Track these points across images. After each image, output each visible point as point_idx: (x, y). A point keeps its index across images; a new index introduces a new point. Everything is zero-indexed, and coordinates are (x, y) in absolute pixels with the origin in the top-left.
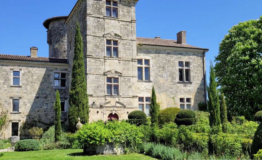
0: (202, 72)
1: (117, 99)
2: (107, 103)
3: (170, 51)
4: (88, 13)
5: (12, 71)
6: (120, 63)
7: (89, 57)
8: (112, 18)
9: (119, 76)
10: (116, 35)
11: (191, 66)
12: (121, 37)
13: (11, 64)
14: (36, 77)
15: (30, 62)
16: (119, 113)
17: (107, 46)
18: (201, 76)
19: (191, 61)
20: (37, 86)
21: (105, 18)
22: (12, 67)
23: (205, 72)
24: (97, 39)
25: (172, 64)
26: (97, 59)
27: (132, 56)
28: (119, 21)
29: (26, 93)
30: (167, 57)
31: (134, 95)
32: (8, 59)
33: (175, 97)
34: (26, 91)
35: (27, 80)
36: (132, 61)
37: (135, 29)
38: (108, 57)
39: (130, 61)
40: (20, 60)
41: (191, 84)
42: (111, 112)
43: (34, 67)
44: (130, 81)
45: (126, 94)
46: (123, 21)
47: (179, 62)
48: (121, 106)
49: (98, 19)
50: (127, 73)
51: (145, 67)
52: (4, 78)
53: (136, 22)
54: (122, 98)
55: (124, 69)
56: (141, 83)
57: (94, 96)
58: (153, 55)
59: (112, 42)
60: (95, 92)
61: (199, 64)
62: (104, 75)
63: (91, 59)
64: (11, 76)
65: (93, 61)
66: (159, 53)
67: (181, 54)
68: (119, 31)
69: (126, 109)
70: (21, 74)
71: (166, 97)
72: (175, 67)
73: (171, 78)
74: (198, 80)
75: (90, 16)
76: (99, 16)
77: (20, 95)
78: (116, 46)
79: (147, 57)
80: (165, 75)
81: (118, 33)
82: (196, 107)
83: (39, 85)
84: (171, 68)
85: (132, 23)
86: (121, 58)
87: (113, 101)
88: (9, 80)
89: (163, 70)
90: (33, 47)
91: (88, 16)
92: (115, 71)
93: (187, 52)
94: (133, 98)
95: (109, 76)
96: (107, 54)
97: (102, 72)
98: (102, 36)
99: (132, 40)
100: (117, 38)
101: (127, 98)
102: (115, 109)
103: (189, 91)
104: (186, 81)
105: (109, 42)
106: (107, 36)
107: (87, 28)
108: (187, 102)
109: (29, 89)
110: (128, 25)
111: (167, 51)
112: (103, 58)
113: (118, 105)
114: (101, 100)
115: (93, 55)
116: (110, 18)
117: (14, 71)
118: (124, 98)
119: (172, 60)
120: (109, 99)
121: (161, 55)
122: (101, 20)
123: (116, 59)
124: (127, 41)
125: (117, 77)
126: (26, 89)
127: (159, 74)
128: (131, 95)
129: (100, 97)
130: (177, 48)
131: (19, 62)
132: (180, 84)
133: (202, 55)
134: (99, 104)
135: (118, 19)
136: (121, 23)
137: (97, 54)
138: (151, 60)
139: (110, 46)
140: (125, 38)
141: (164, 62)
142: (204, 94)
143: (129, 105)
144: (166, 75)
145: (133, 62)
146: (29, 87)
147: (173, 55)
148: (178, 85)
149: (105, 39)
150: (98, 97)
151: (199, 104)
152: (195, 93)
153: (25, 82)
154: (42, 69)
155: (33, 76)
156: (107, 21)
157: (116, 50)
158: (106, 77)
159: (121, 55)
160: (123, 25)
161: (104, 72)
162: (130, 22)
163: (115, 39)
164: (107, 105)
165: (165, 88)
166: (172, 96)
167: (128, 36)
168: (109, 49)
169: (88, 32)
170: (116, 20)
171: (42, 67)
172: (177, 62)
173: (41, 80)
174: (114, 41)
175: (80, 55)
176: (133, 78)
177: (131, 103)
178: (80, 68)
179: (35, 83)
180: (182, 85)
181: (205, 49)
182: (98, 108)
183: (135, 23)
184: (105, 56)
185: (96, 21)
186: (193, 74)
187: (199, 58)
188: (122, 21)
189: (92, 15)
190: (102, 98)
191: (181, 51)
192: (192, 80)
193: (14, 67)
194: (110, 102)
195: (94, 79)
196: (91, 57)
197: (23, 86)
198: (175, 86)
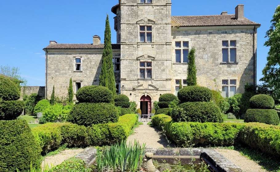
0: (252, 50)
1: (150, 83)
2: (139, 86)
3: (212, 31)
4: (122, 3)
5: (75, 58)
6: (153, 47)
7: (123, 44)
8: (146, 4)
9: (152, 60)
10: (149, 20)
11: (237, 45)
12: (154, 22)
13: (74, 53)
14: (94, 63)
15: (89, 50)
16: (151, 95)
17: (140, 33)
18: (250, 55)
19: (237, 39)
20: (95, 71)
21: (138, 5)
22: (74, 55)
23: (255, 50)
24: (131, 26)
25: (214, 44)
26: (130, 45)
27: (166, 39)
28: (153, 7)
29: (86, 77)
30: (208, 37)
31: (167, 78)
32: (71, 49)
33: (217, 78)
34: (85, 75)
35: (86, 65)
36: (166, 45)
37: (171, 13)
38: (141, 43)
39: (164, 45)
40: (80, 49)
41: (237, 64)
42: (144, 94)
43: (92, 54)
44: (164, 65)
45: (159, 77)
46: (158, 6)
47: (223, 41)
48: (153, 88)
49: (132, 7)
50: (160, 57)
51: (183, 49)
52: (69, 64)
53: (171, 4)
54: (155, 81)
55: (157, 53)
56: (178, 65)
57: (127, 80)
58: (193, 37)
59: (146, 28)
60: (128, 76)
61: (248, 42)
62: (137, 60)
63: (125, 46)
64: (74, 63)
65: (127, 47)
66: (199, 34)
67: (226, 33)
68: (153, 16)
69: (158, 91)
70: (81, 61)
71: (206, 79)
72: (217, 47)
73: (212, 59)
74: (246, 60)
75: (124, 5)
76: (132, 4)
77: (81, 79)
78: (150, 31)
79: (186, 39)
80: (205, 56)
81: (152, 19)
82: (242, 89)
83: (97, 70)
84: (213, 49)
85: (167, 6)
86: (154, 43)
87: (145, 84)
88: (73, 66)
89: (203, 51)
90: (95, 36)
91: (122, 5)
92: (148, 56)
93: (233, 30)
94: (166, 81)
95: (141, 61)
96: (141, 40)
97: (136, 57)
98: (136, 23)
99: (167, 24)
100: (150, 24)
101: (160, 80)
102: (148, 91)
103: (234, 72)
104: (231, 61)
105: (142, 28)
106: (140, 23)
107: (121, 17)
108: (230, 84)
109: (88, 74)
110: (162, 9)
111: (209, 31)
112: (136, 44)
113: (150, 88)
114: (134, 83)
115: (127, 42)
116: (143, 5)
117: (76, 59)
118: (157, 81)
119: (215, 39)
120: (141, 82)
121: (201, 36)
122: (135, 8)
123: (149, 44)
124: (161, 25)
125: (150, 61)
126: (86, 74)
127: (199, 55)
128: (164, 77)
129: (133, 80)
130: (220, 27)
131: (79, 50)
132: (223, 65)
133: (252, 31)
134: (132, 87)
135: (152, 5)
136: (155, 8)
137: (130, 40)
138: (189, 42)
139: (144, 31)
140: (159, 22)
141: (205, 42)
142: (253, 75)
143: (162, 87)
144: (207, 56)
145: (168, 46)
146: (88, 72)
147: (215, 35)
148: (221, 66)
149: (138, 26)
150: (131, 80)
151: (245, 86)
152: (241, 74)
153: (85, 68)
154: (98, 55)
155: (91, 62)
156: (140, 7)
157: (150, 35)
158: (139, 61)
159: (154, 39)
160: (158, 9)
161: (137, 57)
162: (165, 6)
163: (148, 25)
164: (139, 88)
165: (205, 69)
166: (214, 78)
167: (162, 20)
168: (142, 35)
169: (122, 21)
170: (150, 6)
171: (99, 54)
172: (220, 42)
173: (98, 65)
174: (147, 27)
175: (108, 44)
176: (167, 61)
177: (164, 86)
178: (108, 56)
179: (93, 68)
180: (226, 66)
181: (256, 25)
182: (131, 90)
183: (171, 6)
184: (138, 42)
185: (130, 9)
186: (239, 54)
187: (249, 36)
188: (156, 6)
189: (126, 4)
190: (135, 81)
191: (225, 29)
192: (238, 60)
193: (76, 55)
194: (142, 85)
195: (128, 64)
196: (124, 44)
197: (83, 71)
198: (217, 67)
